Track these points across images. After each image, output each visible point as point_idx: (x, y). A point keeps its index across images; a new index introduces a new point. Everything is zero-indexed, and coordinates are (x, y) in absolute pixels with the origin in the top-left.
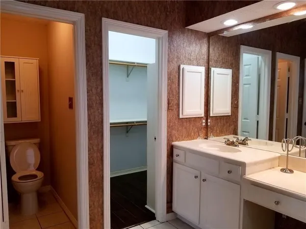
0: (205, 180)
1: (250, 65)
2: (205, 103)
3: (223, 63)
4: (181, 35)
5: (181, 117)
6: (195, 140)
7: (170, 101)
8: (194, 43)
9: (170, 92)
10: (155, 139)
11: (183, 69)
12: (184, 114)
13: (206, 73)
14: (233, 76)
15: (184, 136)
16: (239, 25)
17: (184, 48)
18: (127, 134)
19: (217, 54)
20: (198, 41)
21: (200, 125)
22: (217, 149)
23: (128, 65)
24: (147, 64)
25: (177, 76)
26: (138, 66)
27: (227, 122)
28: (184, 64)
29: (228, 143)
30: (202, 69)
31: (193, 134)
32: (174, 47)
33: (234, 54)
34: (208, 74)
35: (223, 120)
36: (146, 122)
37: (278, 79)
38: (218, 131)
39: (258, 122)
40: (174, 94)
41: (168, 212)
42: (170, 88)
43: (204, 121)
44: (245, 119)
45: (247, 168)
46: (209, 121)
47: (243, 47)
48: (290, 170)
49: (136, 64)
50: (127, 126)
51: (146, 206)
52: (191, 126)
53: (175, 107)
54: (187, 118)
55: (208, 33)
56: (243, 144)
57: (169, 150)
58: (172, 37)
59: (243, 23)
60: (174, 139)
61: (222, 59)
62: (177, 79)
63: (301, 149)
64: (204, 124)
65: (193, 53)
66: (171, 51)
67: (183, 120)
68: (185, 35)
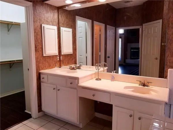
0: (59, 90)
1: (82, 27)
2: (58, 47)
3: (67, 25)
4: (41, 6)
5: (44, 55)
6: (54, 69)
7: (37, 46)
8: (50, 12)
9: (36, 41)
10: (28, 69)
11: (44, 27)
12: (46, 54)
13: (58, 30)
14: (72, 33)
15: (47, 67)
16: (74, 4)
17: (43, 14)
18: (11, 69)
19: (63, 20)
20: (52, 11)
21: (56, 60)
22: (66, 72)
23: (8, 24)
24: (20, 23)
25: (40, 31)
26: (15, 24)
27: (71, 58)
28: (44, 24)
29: (71, 68)
30: (56, 28)
31: (52, 65)
32: (37, 12)
33: (73, 21)
34: (59, 31)
35: (69, 56)
36: (22, 60)
37: (95, 35)
38: (66, 63)
39: (86, 57)
40: (39, 41)
41: (39, 112)
42: (36, 38)
43: (58, 57)
44: (81, 56)
45: (79, 80)
46: (61, 57)
47: (77, 17)
48: (99, 79)
49: (14, 23)
50: (10, 63)
51: (25, 111)
52: (51, 61)
53: (40, 49)
54: (48, 56)
55: (57, 7)
56: (78, 68)
57: (38, 75)
58: (35, 7)
59: (76, 3)
60: (41, 69)
61: (66, 23)
62: (41, 32)
63: (105, 69)
64: (58, 59)
65: (49, 17)
66: (35, 15)
67: (46, 57)
68: (44, 7)
